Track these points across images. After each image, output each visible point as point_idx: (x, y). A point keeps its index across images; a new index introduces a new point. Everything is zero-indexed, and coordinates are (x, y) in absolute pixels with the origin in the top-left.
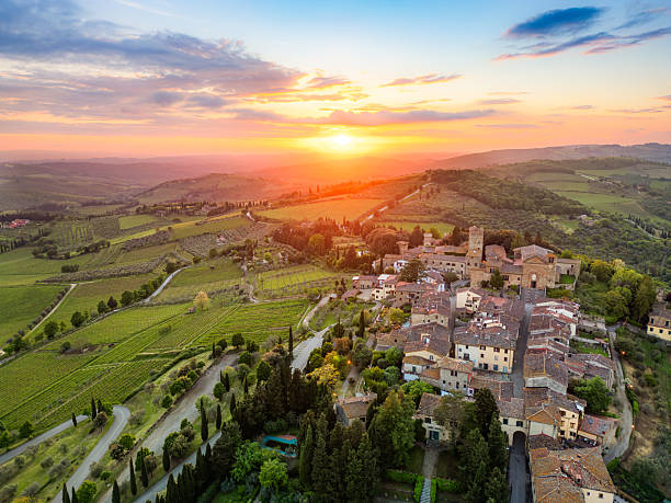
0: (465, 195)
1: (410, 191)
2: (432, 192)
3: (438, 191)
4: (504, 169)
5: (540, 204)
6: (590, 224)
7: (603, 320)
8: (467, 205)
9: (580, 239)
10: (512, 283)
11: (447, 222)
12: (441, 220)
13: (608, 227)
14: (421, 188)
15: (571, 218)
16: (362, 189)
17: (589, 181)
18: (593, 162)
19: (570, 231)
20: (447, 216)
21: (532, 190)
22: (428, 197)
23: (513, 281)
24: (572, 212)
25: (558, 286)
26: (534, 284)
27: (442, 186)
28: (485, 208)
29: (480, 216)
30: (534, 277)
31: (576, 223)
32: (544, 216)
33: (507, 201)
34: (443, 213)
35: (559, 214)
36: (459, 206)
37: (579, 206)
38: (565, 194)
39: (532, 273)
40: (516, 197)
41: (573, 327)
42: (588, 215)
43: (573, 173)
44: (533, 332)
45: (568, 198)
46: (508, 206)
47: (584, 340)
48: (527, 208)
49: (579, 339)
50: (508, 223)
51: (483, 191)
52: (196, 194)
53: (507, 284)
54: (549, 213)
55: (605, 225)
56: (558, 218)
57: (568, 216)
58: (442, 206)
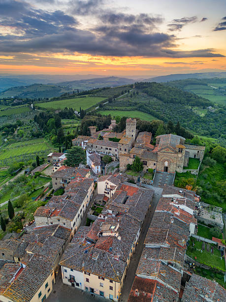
0: (151, 96)
1: (122, 93)
2: (134, 94)
3: (137, 93)
4: (173, 83)
5: (188, 101)
6: (213, 111)
7: (220, 209)
8: (152, 101)
9: (208, 119)
10: (150, 167)
11: (139, 110)
12: (136, 109)
13: (222, 113)
14: (129, 91)
15: (204, 108)
16: (97, 92)
17: (214, 89)
18: (216, 80)
19: (203, 115)
20: (140, 107)
21: (185, 93)
22: (131, 96)
23: (151, 166)
24: (204, 105)
25: (185, 171)
26: (166, 169)
27: (139, 91)
28: (161, 102)
29: (157, 107)
30: (166, 164)
31: (206, 111)
32: (190, 107)
33: (172, 99)
34: (138, 105)
35: (198, 106)
36: (147, 101)
37: (208, 102)
38: (202, 96)
39: (165, 161)
40: (177, 97)
41: (192, 227)
42: (212, 106)
43: (206, 85)
44: (149, 245)
45: (203, 97)
46: (172, 102)
47: (202, 239)
48: (182, 103)
49: (198, 237)
50: (171, 111)
51: (160, 93)
52: (26, 94)
53: (145, 168)
54: (193, 106)
55: (221, 112)
56: (197, 108)
57: (202, 107)
58: (138, 101)
